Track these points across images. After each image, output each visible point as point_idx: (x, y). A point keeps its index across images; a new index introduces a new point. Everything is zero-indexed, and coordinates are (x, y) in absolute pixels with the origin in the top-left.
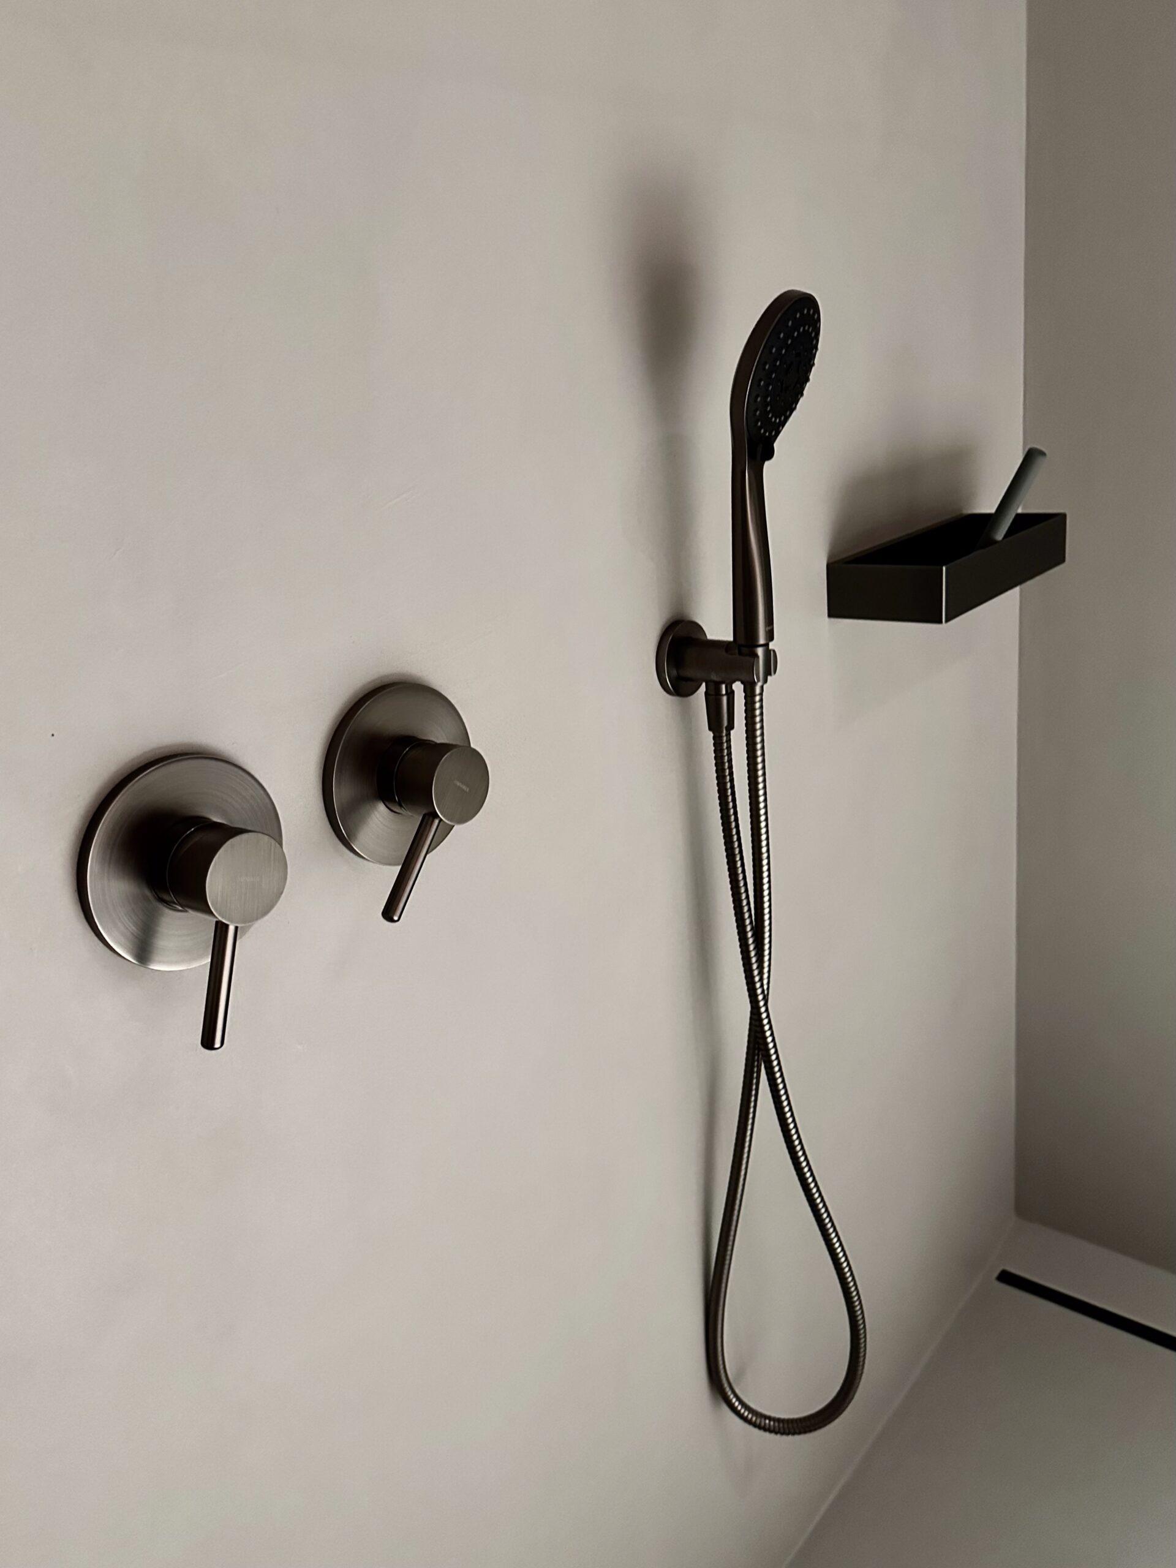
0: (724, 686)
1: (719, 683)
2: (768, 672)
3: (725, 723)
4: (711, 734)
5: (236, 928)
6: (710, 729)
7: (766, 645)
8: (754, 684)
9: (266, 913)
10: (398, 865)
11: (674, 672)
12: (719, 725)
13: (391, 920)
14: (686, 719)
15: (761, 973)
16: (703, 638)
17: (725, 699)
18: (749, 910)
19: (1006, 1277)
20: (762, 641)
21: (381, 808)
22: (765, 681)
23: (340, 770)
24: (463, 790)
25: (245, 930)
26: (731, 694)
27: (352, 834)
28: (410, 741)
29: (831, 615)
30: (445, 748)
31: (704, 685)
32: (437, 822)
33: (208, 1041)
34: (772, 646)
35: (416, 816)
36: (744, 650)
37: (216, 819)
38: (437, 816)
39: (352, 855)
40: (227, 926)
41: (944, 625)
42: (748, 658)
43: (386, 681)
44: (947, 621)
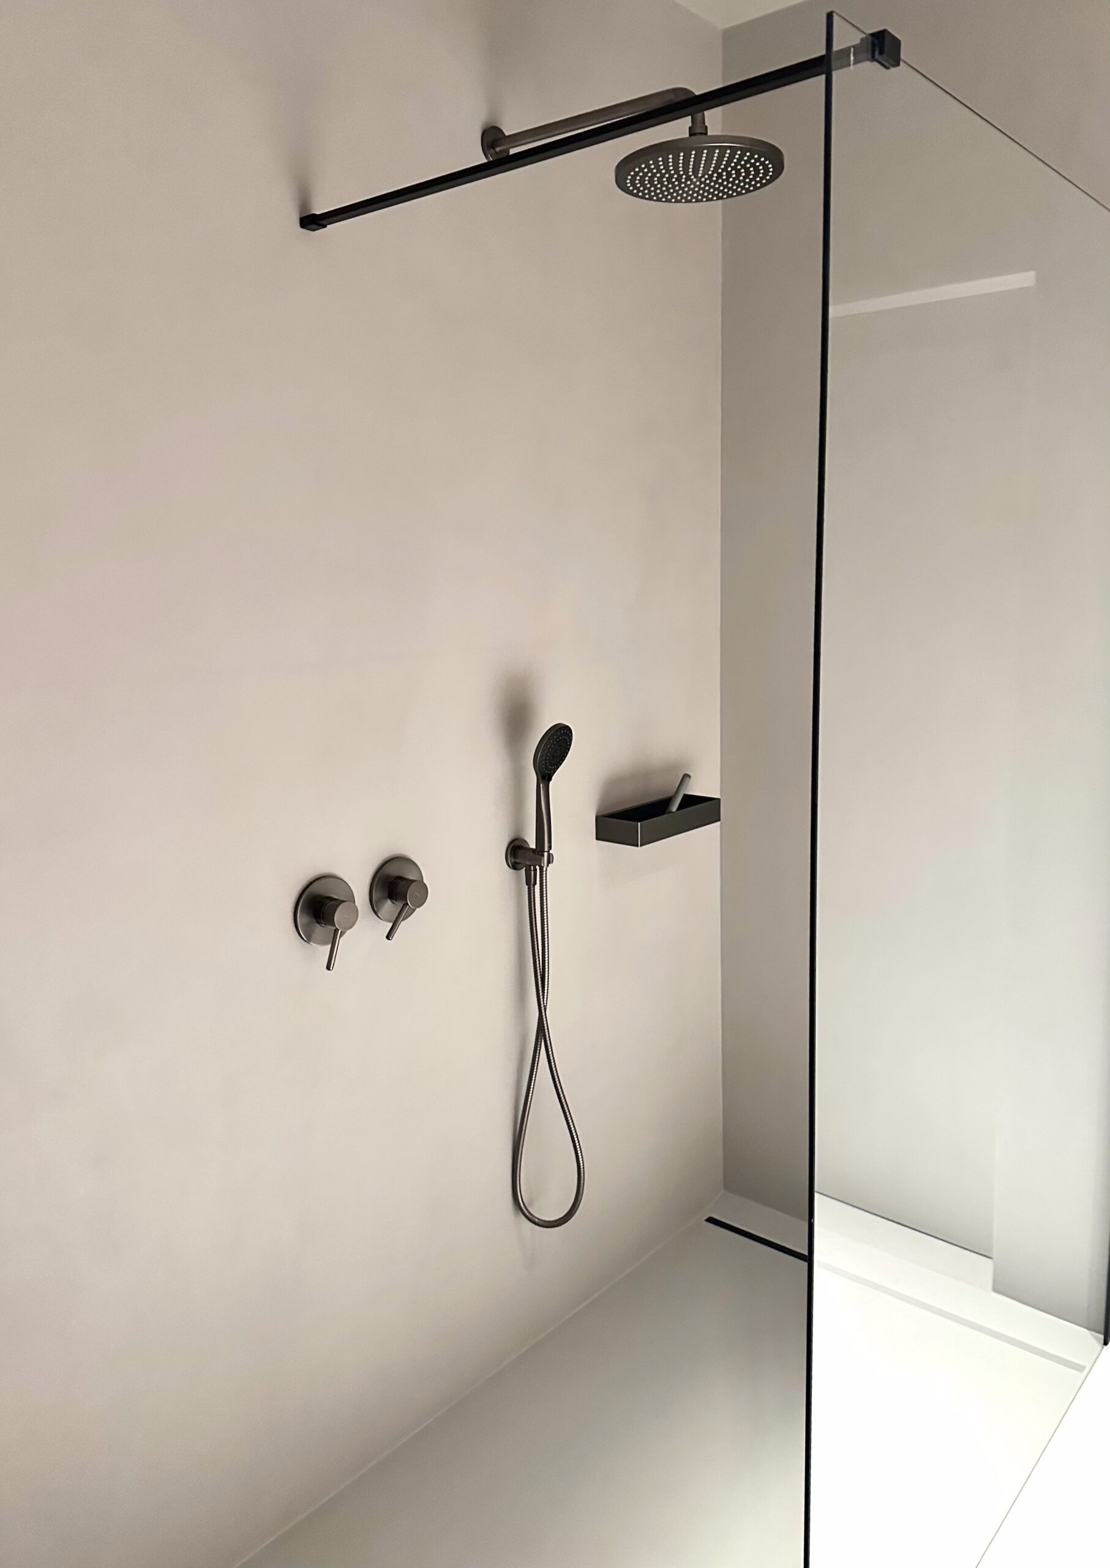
0: (532, 867)
1: (530, 866)
2: (549, 862)
3: (532, 882)
4: (527, 887)
5: (341, 932)
6: (527, 884)
7: (548, 852)
8: (543, 867)
9: (351, 928)
10: (390, 922)
11: (513, 860)
12: (530, 883)
13: (389, 939)
14: (518, 878)
15: (543, 998)
16: (527, 846)
17: (532, 873)
18: (540, 966)
19: (711, 1220)
20: (546, 849)
21: (389, 901)
22: (548, 866)
23: (376, 890)
24: (418, 897)
25: (345, 933)
26: (535, 870)
27: (379, 910)
28: (401, 878)
29: (597, 839)
30: (413, 881)
31: (525, 868)
32: (408, 907)
33: (328, 968)
34: (551, 852)
35: (399, 904)
36: (540, 853)
37: (336, 897)
38: (408, 904)
39: (377, 918)
40: (338, 930)
41: (639, 848)
42: (540, 857)
43: (395, 856)
44: (641, 846)
